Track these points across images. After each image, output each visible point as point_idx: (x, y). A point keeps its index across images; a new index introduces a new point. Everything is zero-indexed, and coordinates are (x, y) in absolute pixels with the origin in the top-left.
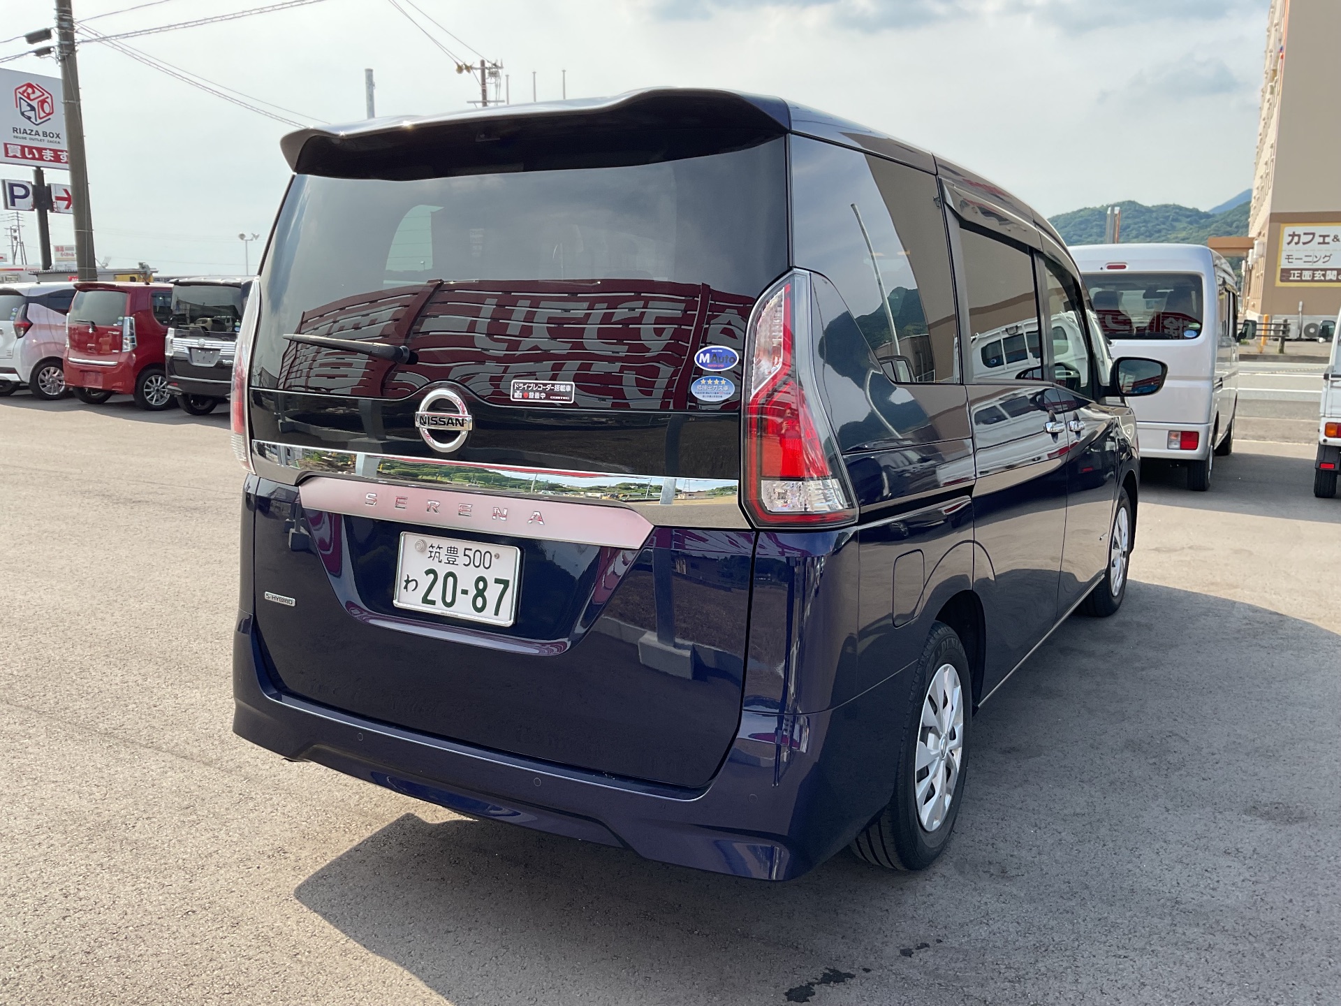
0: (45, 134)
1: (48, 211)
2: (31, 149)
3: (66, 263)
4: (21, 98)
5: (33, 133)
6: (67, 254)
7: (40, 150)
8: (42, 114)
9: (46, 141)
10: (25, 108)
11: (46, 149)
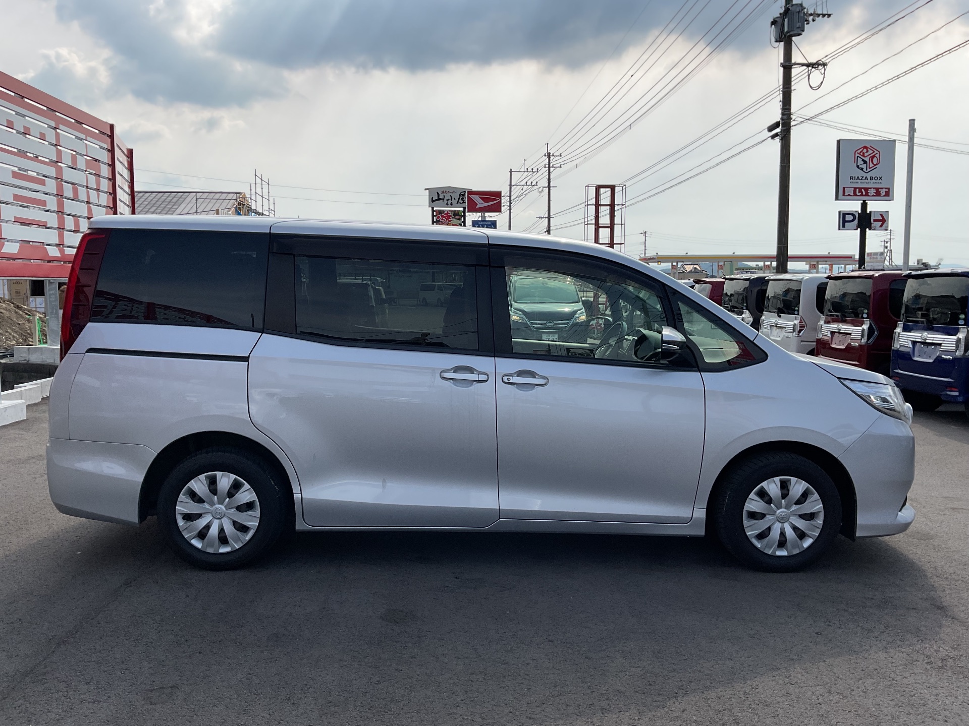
0: (871, 178)
1: (867, 229)
2: (860, 189)
3: (872, 264)
4: (858, 157)
5: (864, 178)
6: (874, 258)
7: (866, 189)
8: (871, 165)
9: (872, 183)
10: (860, 162)
11: (871, 188)
